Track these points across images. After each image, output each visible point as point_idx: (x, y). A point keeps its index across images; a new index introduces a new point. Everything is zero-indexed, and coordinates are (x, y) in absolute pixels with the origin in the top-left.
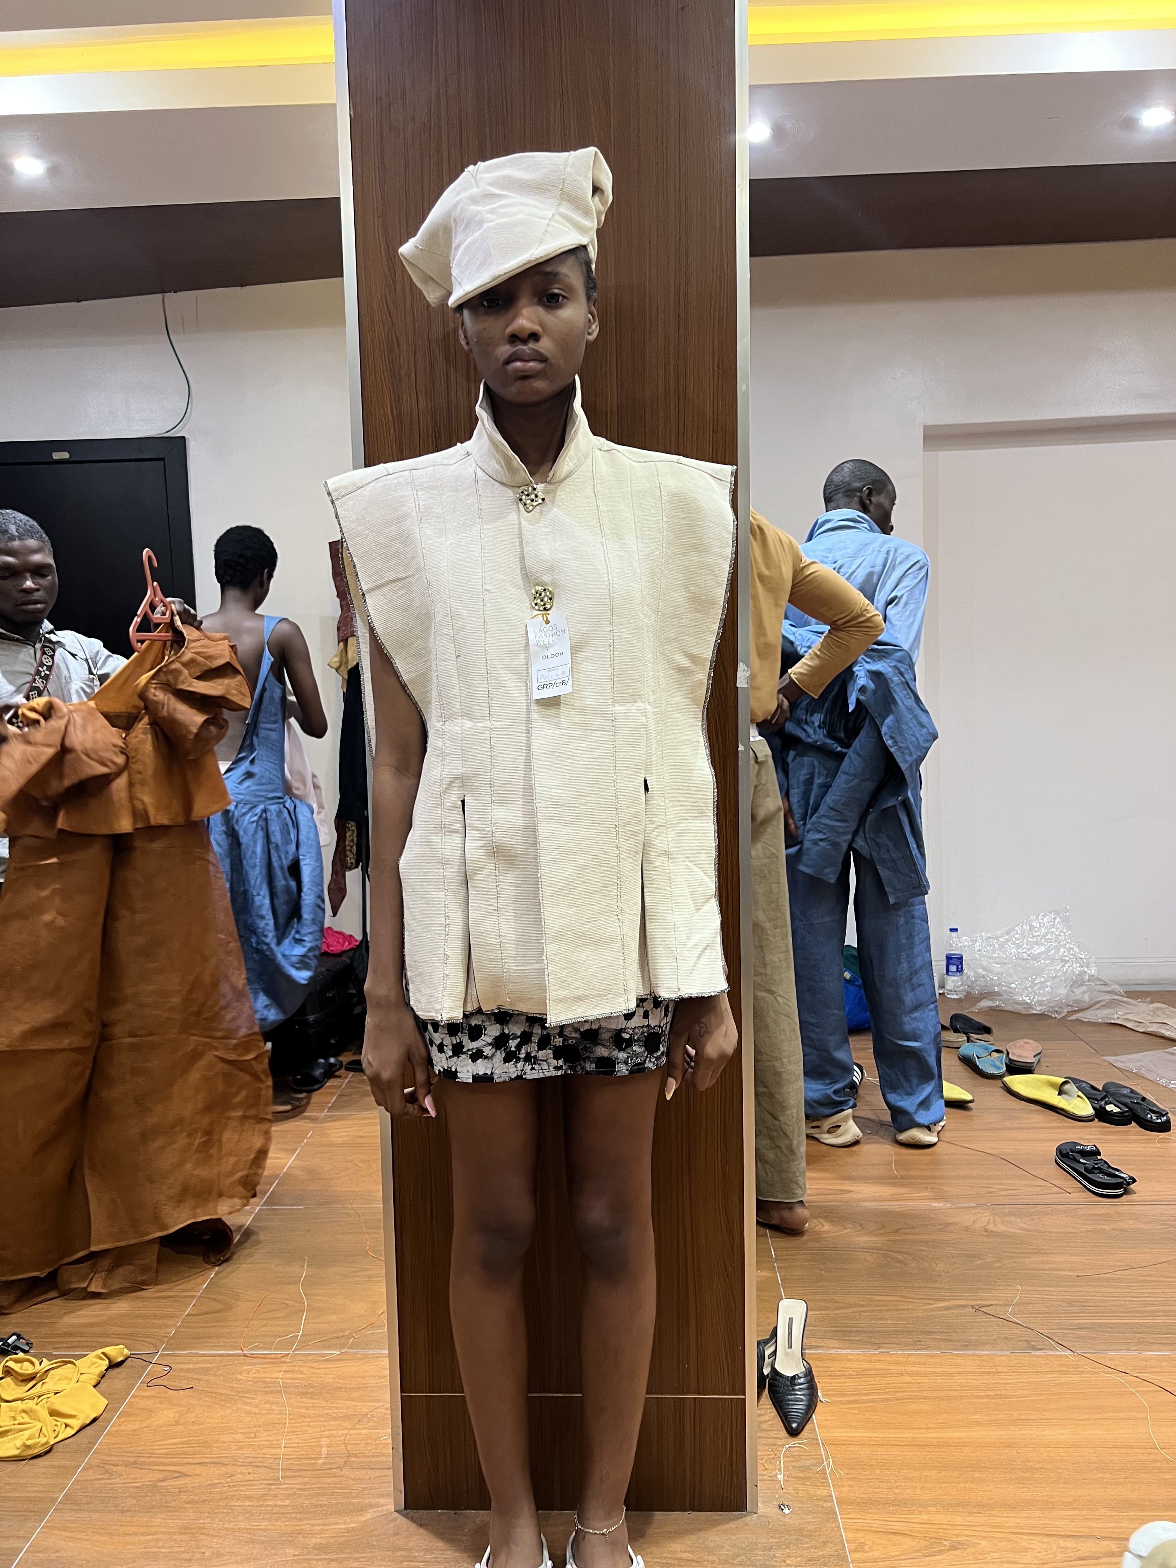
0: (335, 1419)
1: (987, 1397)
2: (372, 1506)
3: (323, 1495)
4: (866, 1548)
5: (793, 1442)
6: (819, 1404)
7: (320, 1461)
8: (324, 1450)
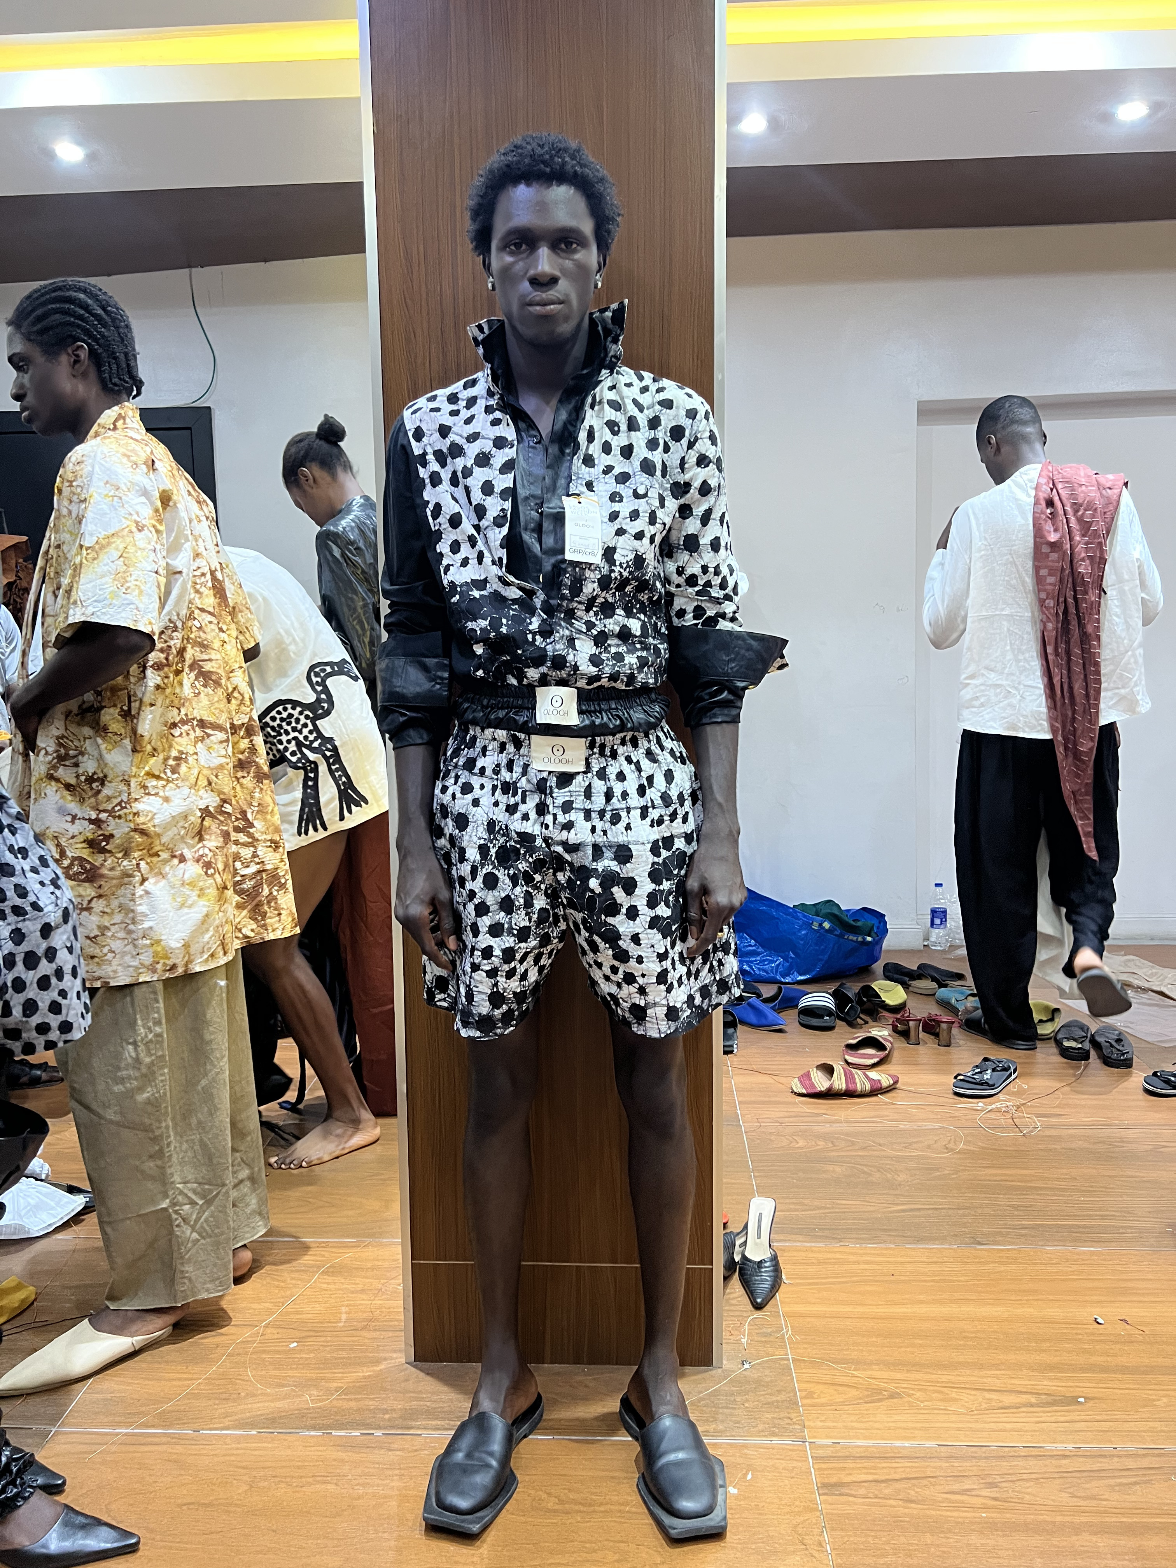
0: (353, 1292)
1: (933, 1281)
2: (385, 1359)
3: (343, 1350)
4: (815, 1396)
5: (758, 1314)
6: (783, 1285)
7: (341, 1324)
8: (344, 1317)
